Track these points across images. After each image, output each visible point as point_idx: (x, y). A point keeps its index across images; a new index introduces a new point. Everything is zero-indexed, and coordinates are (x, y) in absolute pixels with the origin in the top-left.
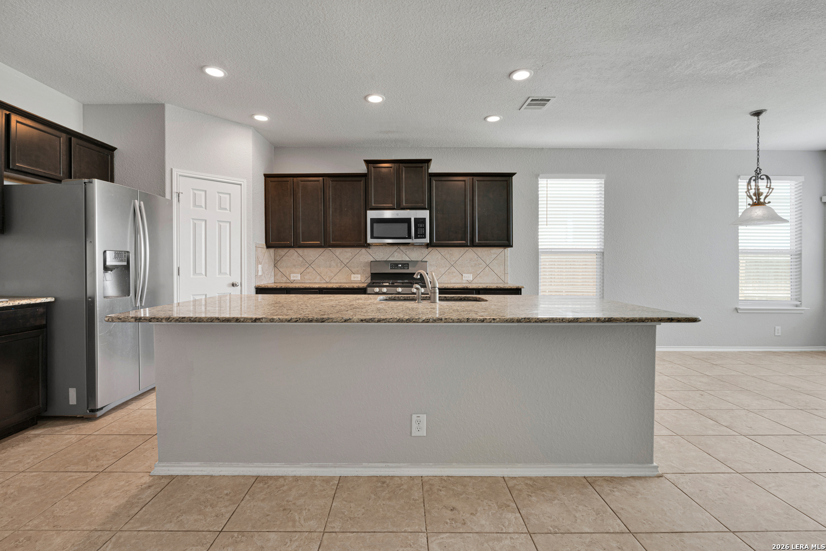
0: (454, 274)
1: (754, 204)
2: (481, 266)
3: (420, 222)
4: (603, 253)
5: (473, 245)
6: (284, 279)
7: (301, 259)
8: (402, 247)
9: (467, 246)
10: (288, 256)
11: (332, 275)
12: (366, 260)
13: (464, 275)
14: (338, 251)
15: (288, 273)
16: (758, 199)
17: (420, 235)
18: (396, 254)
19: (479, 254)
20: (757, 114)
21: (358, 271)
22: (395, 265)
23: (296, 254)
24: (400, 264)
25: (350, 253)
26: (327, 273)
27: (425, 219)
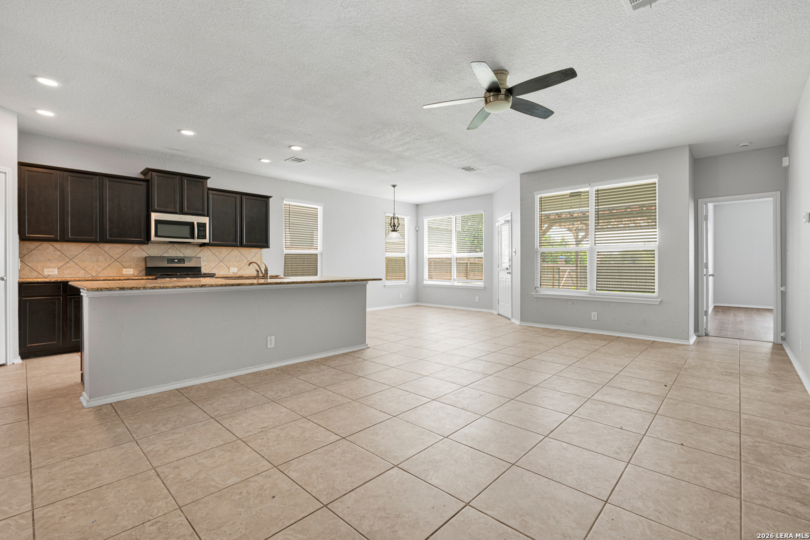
0: (223, 268)
1: (393, 231)
2: (243, 261)
3: (202, 226)
4: (322, 253)
5: (242, 245)
6: (34, 274)
7: (59, 253)
8: (176, 245)
9: (237, 246)
10: (39, 250)
11: (100, 269)
12: (139, 256)
13: (230, 268)
14: (107, 247)
15: (40, 268)
16: (394, 228)
17: (201, 236)
18: (170, 251)
19: (242, 252)
20: (394, 186)
21: (130, 265)
22: (171, 260)
23: (52, 247)
24: (176, 259)
25: (121, 249)
26: (93, 267)
27: (205, 224)
